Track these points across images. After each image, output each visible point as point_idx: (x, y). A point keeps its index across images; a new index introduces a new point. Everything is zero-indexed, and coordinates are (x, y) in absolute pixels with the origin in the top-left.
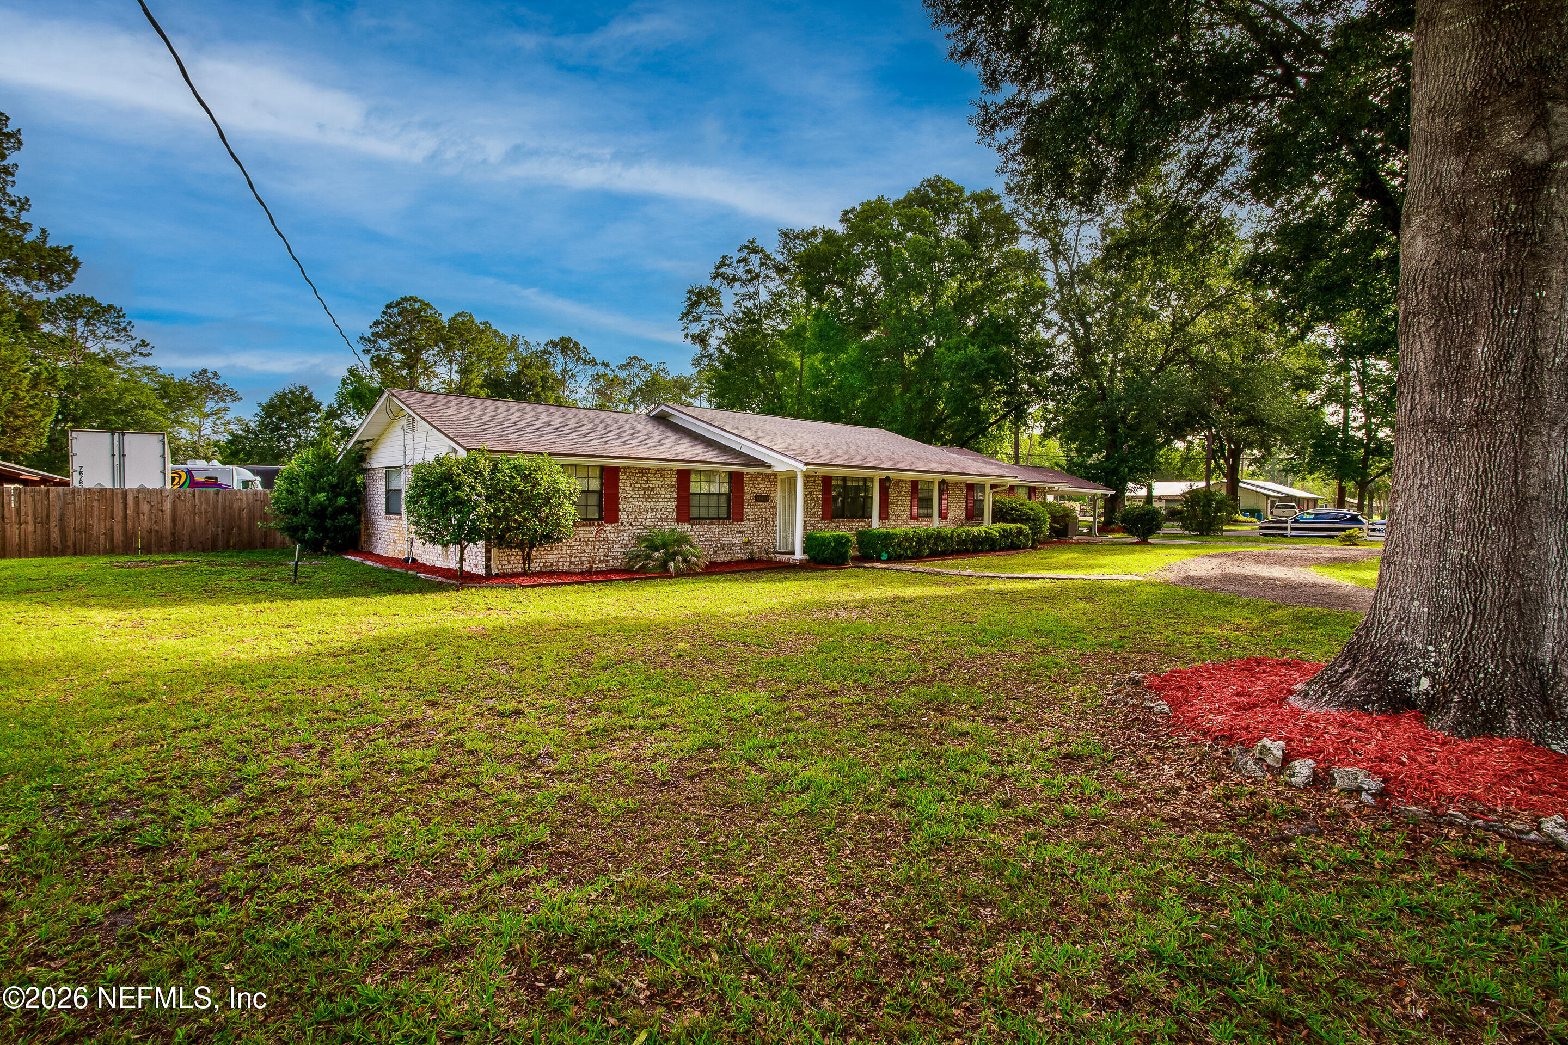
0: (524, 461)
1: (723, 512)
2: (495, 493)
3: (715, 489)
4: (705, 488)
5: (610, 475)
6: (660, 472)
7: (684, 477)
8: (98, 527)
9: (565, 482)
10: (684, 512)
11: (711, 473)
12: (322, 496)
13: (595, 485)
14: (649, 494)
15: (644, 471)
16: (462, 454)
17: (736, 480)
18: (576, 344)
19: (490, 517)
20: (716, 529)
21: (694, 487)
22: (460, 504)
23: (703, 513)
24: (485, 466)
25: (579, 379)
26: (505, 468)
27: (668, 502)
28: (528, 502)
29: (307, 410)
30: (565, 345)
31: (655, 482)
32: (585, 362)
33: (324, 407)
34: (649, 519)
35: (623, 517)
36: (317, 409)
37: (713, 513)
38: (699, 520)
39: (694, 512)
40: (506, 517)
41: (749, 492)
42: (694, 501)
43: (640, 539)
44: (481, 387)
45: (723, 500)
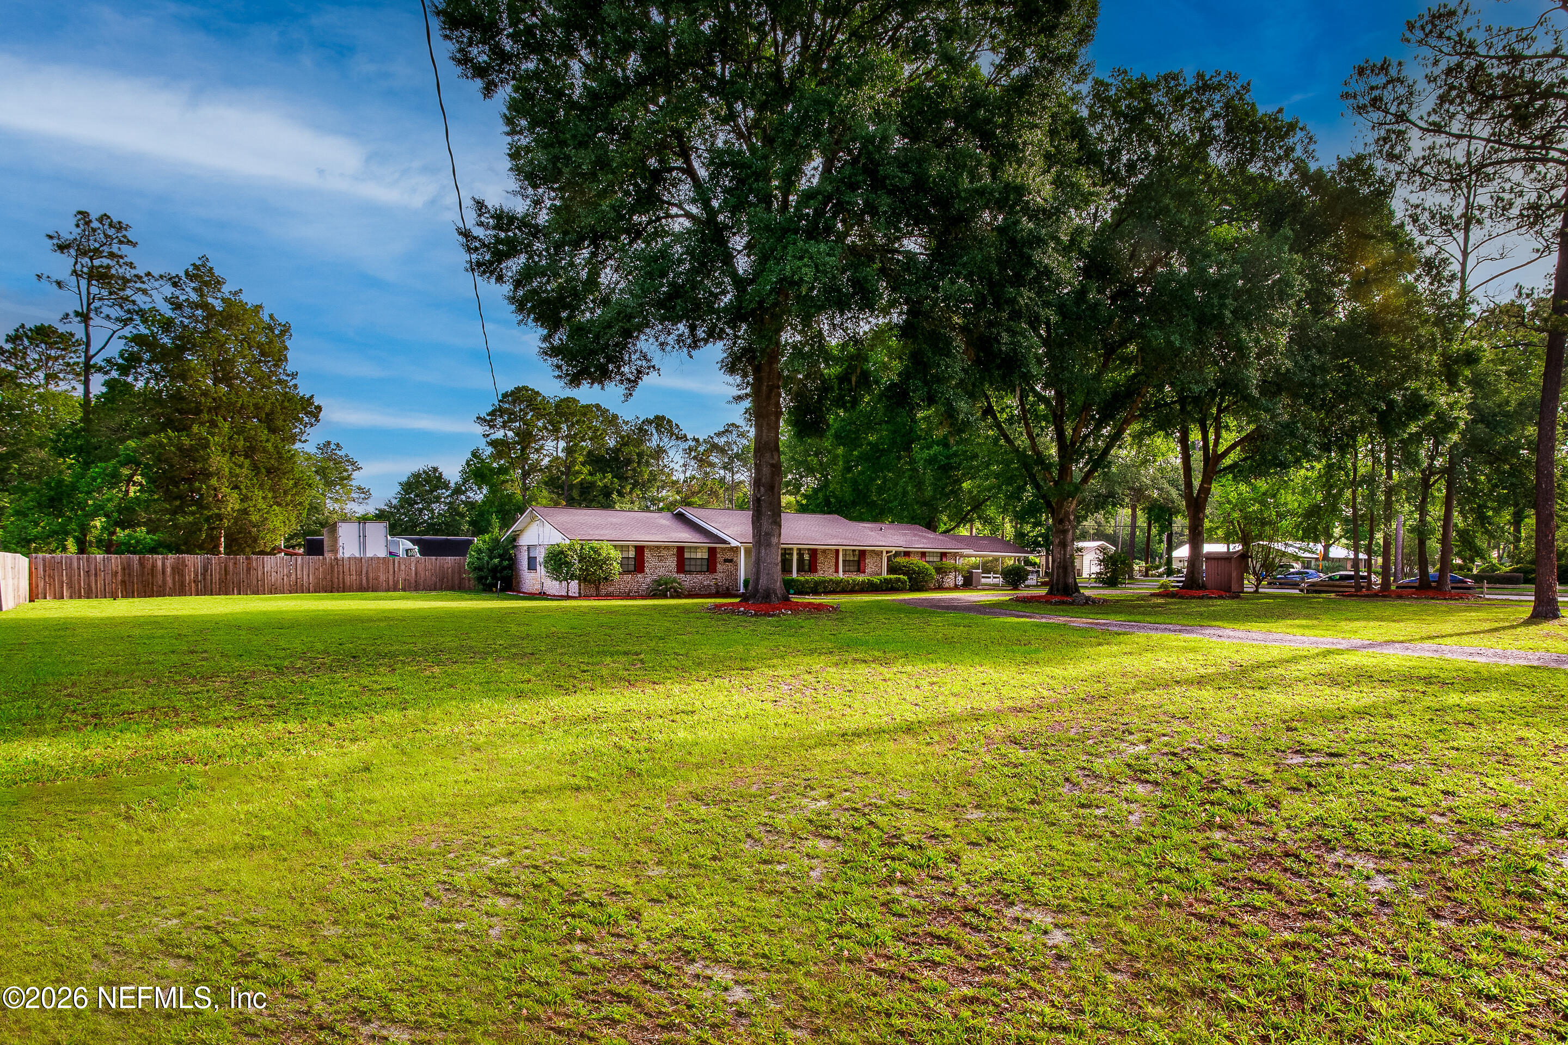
0: (595, 544)
1: (705, 568)
2: (582, 559)
3: (699, 555)
4: (693, 556)
5: (640, 550)
6: (667, 548)
7: (681, 550)
8: (382, 577)
9: (614, 553)
10: (681, 568)
11: (696, 548)
12: (496, 561)
13: (632, 554)
14: (661, 559)
15: (658, 547)
16: (568, 542)
17: (712, 551)
18: (669, 421)
19: (580, 569)
20: (700, 577)
21: (687, 555)
22: (567, 563)
23: (693, 568)
24: (578, 547)
25: (671, 453)
26: (587, 548)
27: (672, 563)
28: (596, 562)
29: (437, 488)
30: (660, 423)
31: (664, 553)
32: (677, 438)
33: (452, 485)
34: (661, 572)
35: (647, 570)
36: (446, 486)
37: (698, 569)
38: (690, 572)
39: (687, 568)
40: (587, 569)
41: (720, 557)
42: (687, 562)
43: (655, 581)
44: (583, 464)
45: (705, 563)
